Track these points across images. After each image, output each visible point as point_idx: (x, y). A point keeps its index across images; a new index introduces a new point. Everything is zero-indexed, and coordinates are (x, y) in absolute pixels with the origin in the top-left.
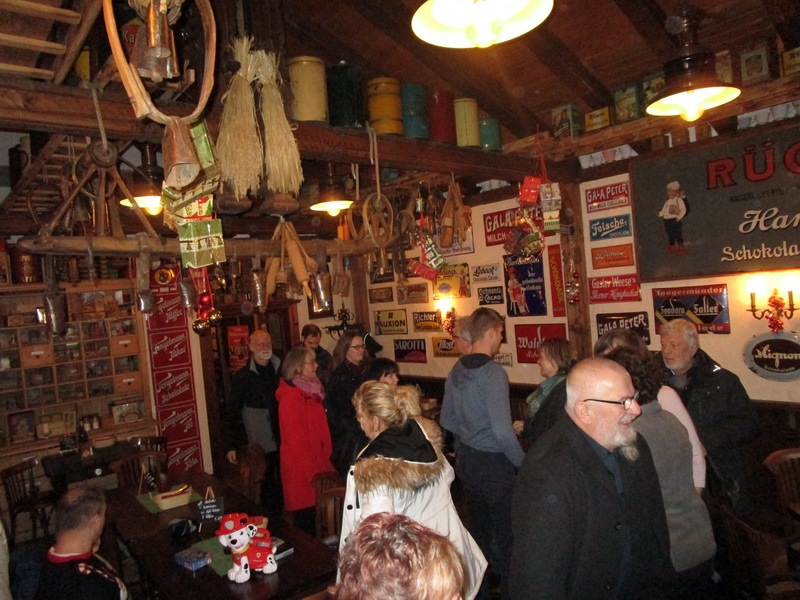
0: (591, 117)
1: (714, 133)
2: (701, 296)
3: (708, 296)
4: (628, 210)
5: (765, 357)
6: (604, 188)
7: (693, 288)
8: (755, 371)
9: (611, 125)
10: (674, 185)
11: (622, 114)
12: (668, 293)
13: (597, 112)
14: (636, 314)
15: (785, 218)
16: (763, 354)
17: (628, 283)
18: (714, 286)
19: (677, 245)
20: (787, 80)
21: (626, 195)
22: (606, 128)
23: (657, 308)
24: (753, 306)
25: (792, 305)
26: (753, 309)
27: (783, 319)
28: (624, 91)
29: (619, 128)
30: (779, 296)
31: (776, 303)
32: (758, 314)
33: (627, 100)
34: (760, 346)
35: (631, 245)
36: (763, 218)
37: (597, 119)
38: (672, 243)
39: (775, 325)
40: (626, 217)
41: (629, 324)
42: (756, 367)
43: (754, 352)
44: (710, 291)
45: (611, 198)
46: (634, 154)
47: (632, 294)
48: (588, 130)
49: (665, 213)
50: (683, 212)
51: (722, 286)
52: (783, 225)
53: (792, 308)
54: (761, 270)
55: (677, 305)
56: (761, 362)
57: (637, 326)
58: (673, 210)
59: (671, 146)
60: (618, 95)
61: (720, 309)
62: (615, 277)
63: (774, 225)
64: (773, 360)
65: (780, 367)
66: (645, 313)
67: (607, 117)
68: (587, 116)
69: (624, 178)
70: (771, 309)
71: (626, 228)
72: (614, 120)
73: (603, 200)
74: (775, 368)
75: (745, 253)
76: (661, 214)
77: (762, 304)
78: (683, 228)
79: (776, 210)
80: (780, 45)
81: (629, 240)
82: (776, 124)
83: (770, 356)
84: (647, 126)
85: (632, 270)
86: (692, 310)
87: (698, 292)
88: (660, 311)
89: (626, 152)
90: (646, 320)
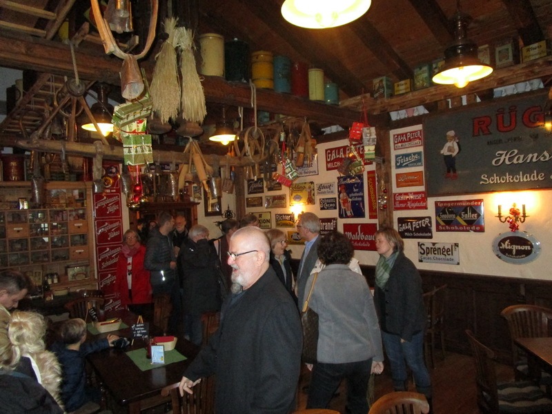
0: (398, 86)
1: (478, 100)
2: (467, 207)
3: (471, 207)
4: (421, 149)
5: (507, 248)
6: (406, 134)
7: (461, 201)
8: (499, 257)
9: (411, 91)
10: (451, 133)
11: (418, 84)
12: (445, 204)
13: (403, 82)
14: (424, 218)
15: (522, 156)
16: (506, 246)
17: (419, 197)
18: (475, 201)
19: (452, 173)
20: (524, 65)
21: (420, 139)
22: (406, 93)
23: (437, 214)
24: (500, 214)
25: (524, 214)
26: (500, 216)
27: (519, 223)
28: (421, 69)
29: (416, 93)
30: (516, 208)
31: (514, 213)
32: (503, 219)
33: (422, 74)
34: (504, 241)
35: (422, 172)
36: (508, 156)
37: (402, 87)
38: (449, 171)
39: (514, 227)
40: (419, 154)
41: (419, 224)
42: (501, 254)
43: (500, 245)
44: (472, 203)
45: (410, 140)
46: (426, 112)
47: (422, 204)
48: (396, 94)
49: (445, 151)
50: (457, 150)
51: (481, 201)
52: (521, 161)
53: (524, 216)
54: (506, 190)
55: (451, 213)
56: (504, 251)
57: (424, 226)
58: (450, 149)
59: (450, 107)
60: (416, 71)
61: (479, 215)
62: (411, 193)
63: (515, 161)
64: (511, 250)
65: (516, 255)
66: (430, 218)
67: (408, 85)
68: (396, 84)
69: (419, 127)
70: (511, 216)
71: (419, 160)
72: (413, 88)
73: (405, 142)
74: (512, 255)
75: (496, 179)
76: (442, 152)
77: (506, 213)
78: (456, 161)
79: (516, 151)
80: (521, 43)
81: (421, 169)
82: (518, 95)
83: (510, 247)
84: (434, 93)
85: (422, 188)
86: (460, 216)
87: (464, 204)
88: (439, 216)
89: (421, 110)
90: (430, 222)
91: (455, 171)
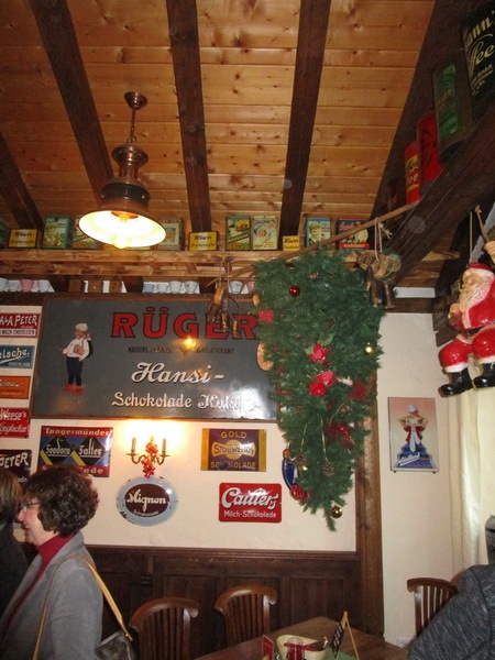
0: (17, 234)
1: (124, 290)
2: (89, 437)
3: (95, 438)
4: (34, 342)
5: (136, 501)
6: (14, 315)
7: (83, 429)
8: (124, 516)
9: (35, 248)
10: (83, 327)
11: (50, 240)
12: (58, 432)
13: (26, 231)
14: (19, 452)
15: (169, 373)
16: (134, 499)
17: (18, 417)
18: (101, 429)
20: (190, 254)
21: (35, 327)
22: (30, 248)
23: (43, 447)
24: (133, 451)
25: (164, 452)
26: (133, 455)
27: (155, 465)
28: (57, 220)
29: (44, 253)
30: (154, 443)
31: (151, 449)
32: (136, 459)
34: (133, 490)
35: (29, 377)
36: (152, 371)
37: (24, 238)
38: (71, 382)
39: (149, 470)
40: (30, 349)
41: (9, 462)
42: (127, 511)
43: (127, 497)
44: (97, 433)
45: (19, 326)
46: (51, 290)
47: (21, 429)
48: (10, 245)
49: (69, 351)
50: (87, 353)
51: (108, 429)
52: (166, 380)
53: (164, 456)
54: (144, 418)
55: (64, 445)
57: (17, 464)
58: (78, 350)
59: (86, 291)
60: (50, 222)
61: (103, 452)
62: (5, 409)
63: (160, 379)
64: (142, 504)
65: (147, 512)
66: (29, 452)
67: (34, 238)
68: (13, 232)
69: (37, 309)
70: (147, 454)
71: (27, 360)
72: (40, 244)
73: (10, 327)
74: (142, 512)
75: (133, 399)
76: (65, 351)
77: (141, 450)
78: (83, 368)
79: (163, 366)
80: (189, 228)
81: (29, 372)
82: (171, 295)
83: (140, 501)
84: (71, 259)
85: (25, 404)
86: (78, 451)
87: (86, 433)
88: (45, 450)
89: (45, 286)
90: (29, 460)
91: (79, 383)
